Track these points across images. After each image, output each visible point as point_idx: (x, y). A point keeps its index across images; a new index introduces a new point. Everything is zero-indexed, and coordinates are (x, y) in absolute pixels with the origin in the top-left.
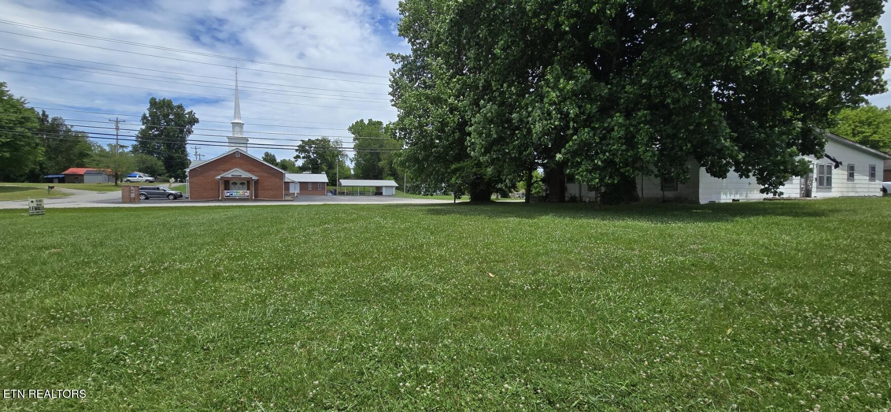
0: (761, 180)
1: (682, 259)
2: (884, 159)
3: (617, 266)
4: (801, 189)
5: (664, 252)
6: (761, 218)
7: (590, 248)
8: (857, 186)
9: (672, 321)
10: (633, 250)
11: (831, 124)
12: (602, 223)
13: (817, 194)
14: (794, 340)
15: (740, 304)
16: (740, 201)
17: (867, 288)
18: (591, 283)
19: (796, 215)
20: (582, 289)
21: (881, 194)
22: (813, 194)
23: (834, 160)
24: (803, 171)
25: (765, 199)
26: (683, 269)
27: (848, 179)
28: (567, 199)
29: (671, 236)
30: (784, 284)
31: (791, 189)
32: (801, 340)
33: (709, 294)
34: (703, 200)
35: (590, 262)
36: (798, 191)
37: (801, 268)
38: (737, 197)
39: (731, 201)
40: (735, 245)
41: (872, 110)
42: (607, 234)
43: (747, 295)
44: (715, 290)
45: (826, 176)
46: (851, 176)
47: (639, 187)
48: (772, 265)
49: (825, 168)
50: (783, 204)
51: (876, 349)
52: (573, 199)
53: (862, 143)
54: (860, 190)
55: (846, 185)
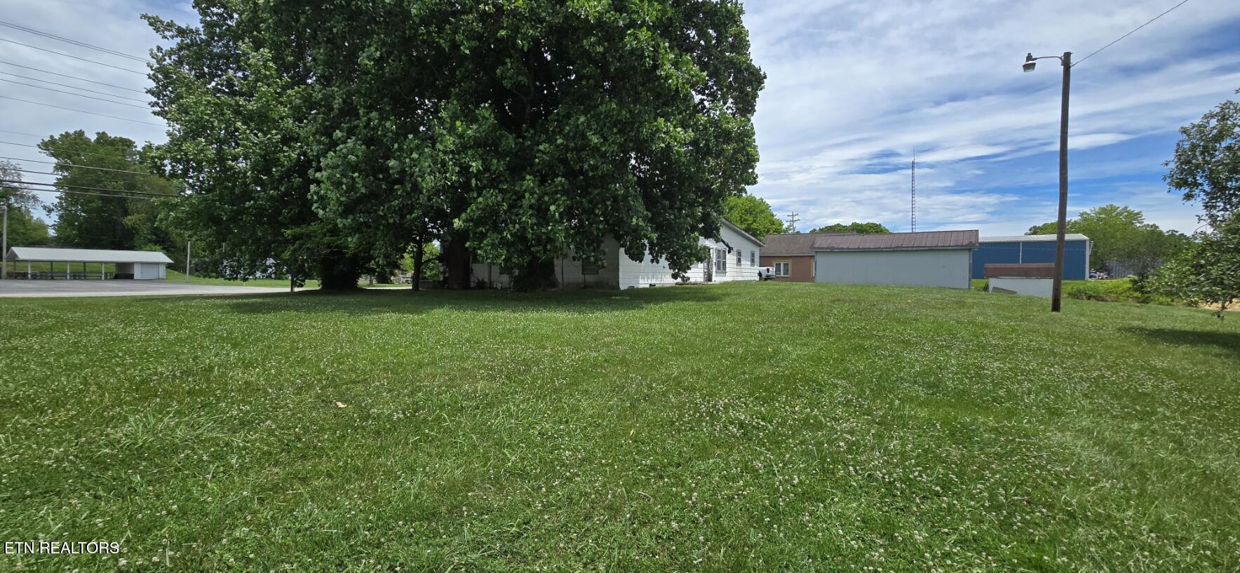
0: (673, 265)
1: (594, 354)
2: (760, 246)
3: (524, 370)
4: (705, 272)
5: (578, 349)
6: (671, 304)
7: (494, 350)
8: (744, 271)
9: (578, 430)
10: (545, 348)
12: (512, 315)
13: (717, 279)
14: (685, 430)
15: (645, 399)
16: (657, 286)
17: (742, 368)
18: (489, 397)
19: (699, 300)
20: (477, 408)
21: (757, 278)
22: (714, 279)
23: (727, 245)
24: (705, 256)
25: (676, 284)
26: (595, 366)
27: (737, 264)
28: (472, 285)
29: (586, 329)
30: (683, 373)
31: (696, 274)
32: (691, 429)
33: (617, 393)
34: (623, 287)
35: (491, 370)
36: (702, 275)
37: (698, 354)
38: (653, 282)
39: (648, 286)
40: (647, 334)
41: (752, 199)
42: (516, 331)
43: (652, 388)
44: (624, 387)
45: (722, 260)
46: (739, 261)
47: (557, 269)
48: (675, 354)
49: (722, 253)
50: (690, 288)
51: (742, 425)
52: (481, 285)
53: (746, 230)
54: (745, 274)
55: (735, 270)
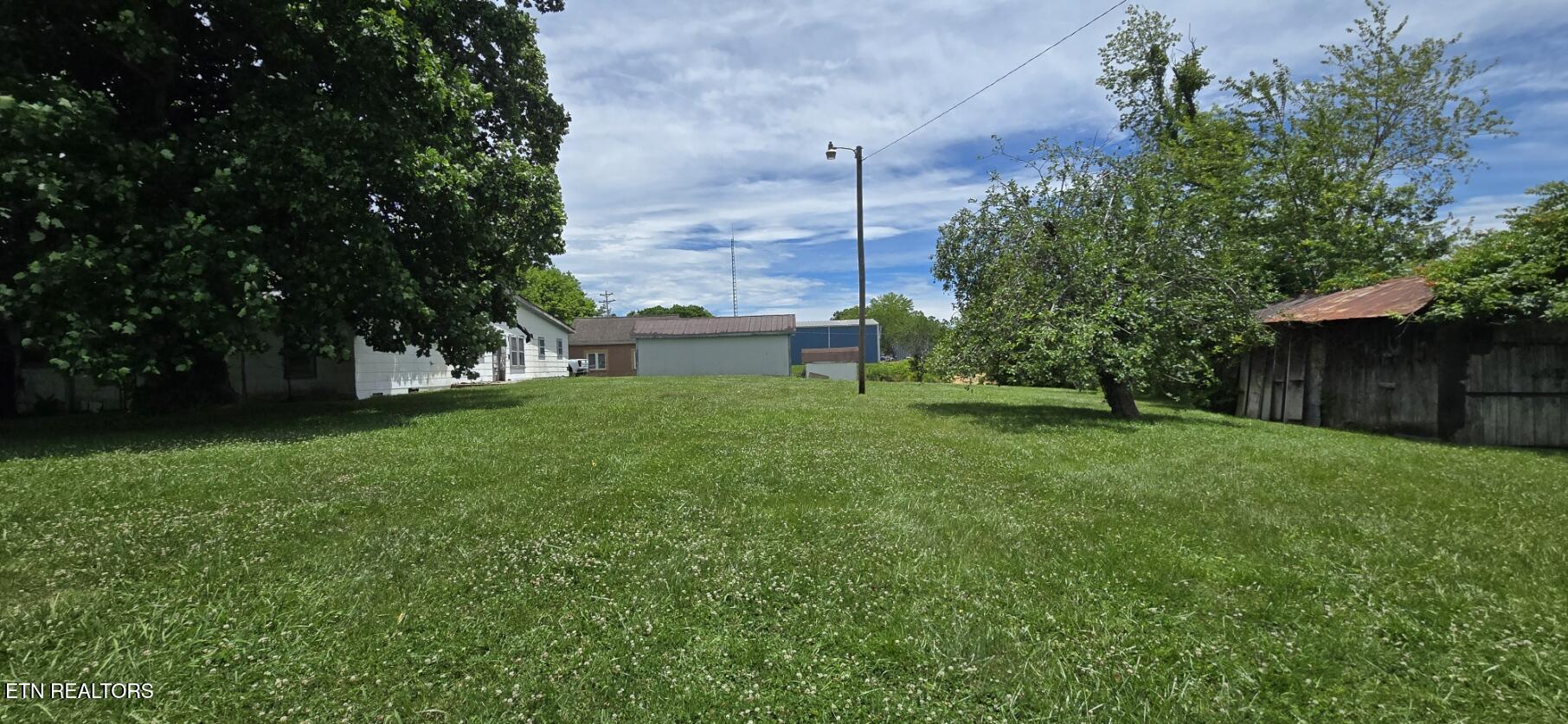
0: (450, 360)
1: (321, 505)
2: (568, 332)
3: (169, 554)
4: (494, 369)
5: (285, 499)
6: (448, 416)
7: (89, 528)
8: (548, 365)
10: (214, 507)
11: (520, 285)
12: (134, 458)
13: (511, 377)
14: (489, 595)
15: (418, 562)
16: (420, 391)
17: (560, 493)
18: (83, 619)
19: (490, 407)
20: (51, 645)
21: (567, 374)
22: (508, 376)
23: (525, 332)
24: (495, 344)
25: (452, 386)
26: (320, 524)
27: (540, 357)
28: (22, 408)
29: (298, 464)
30: (477, 512)
31: (485, 369)
32: (497, 591)
33: (368, 560)
34: (363, 393)
35: (85, 565)
36: (491, 373)
37: (495, 482)
38: (415, 385)
39: (406, 392)
40: (412, 463)
41: (556, 273)
42: (144, 485)
43: (428, 543)
44: (379, 549)
45: (518, 352)
46: (542, 351)
47: (234, 373)
48: (460, 487)
49: (517, 341)
50: (474, 391)
51: (570, 571)
52: (47, 408)
53: (551, 312)
54: (550, 369)
55: (537, 364)
